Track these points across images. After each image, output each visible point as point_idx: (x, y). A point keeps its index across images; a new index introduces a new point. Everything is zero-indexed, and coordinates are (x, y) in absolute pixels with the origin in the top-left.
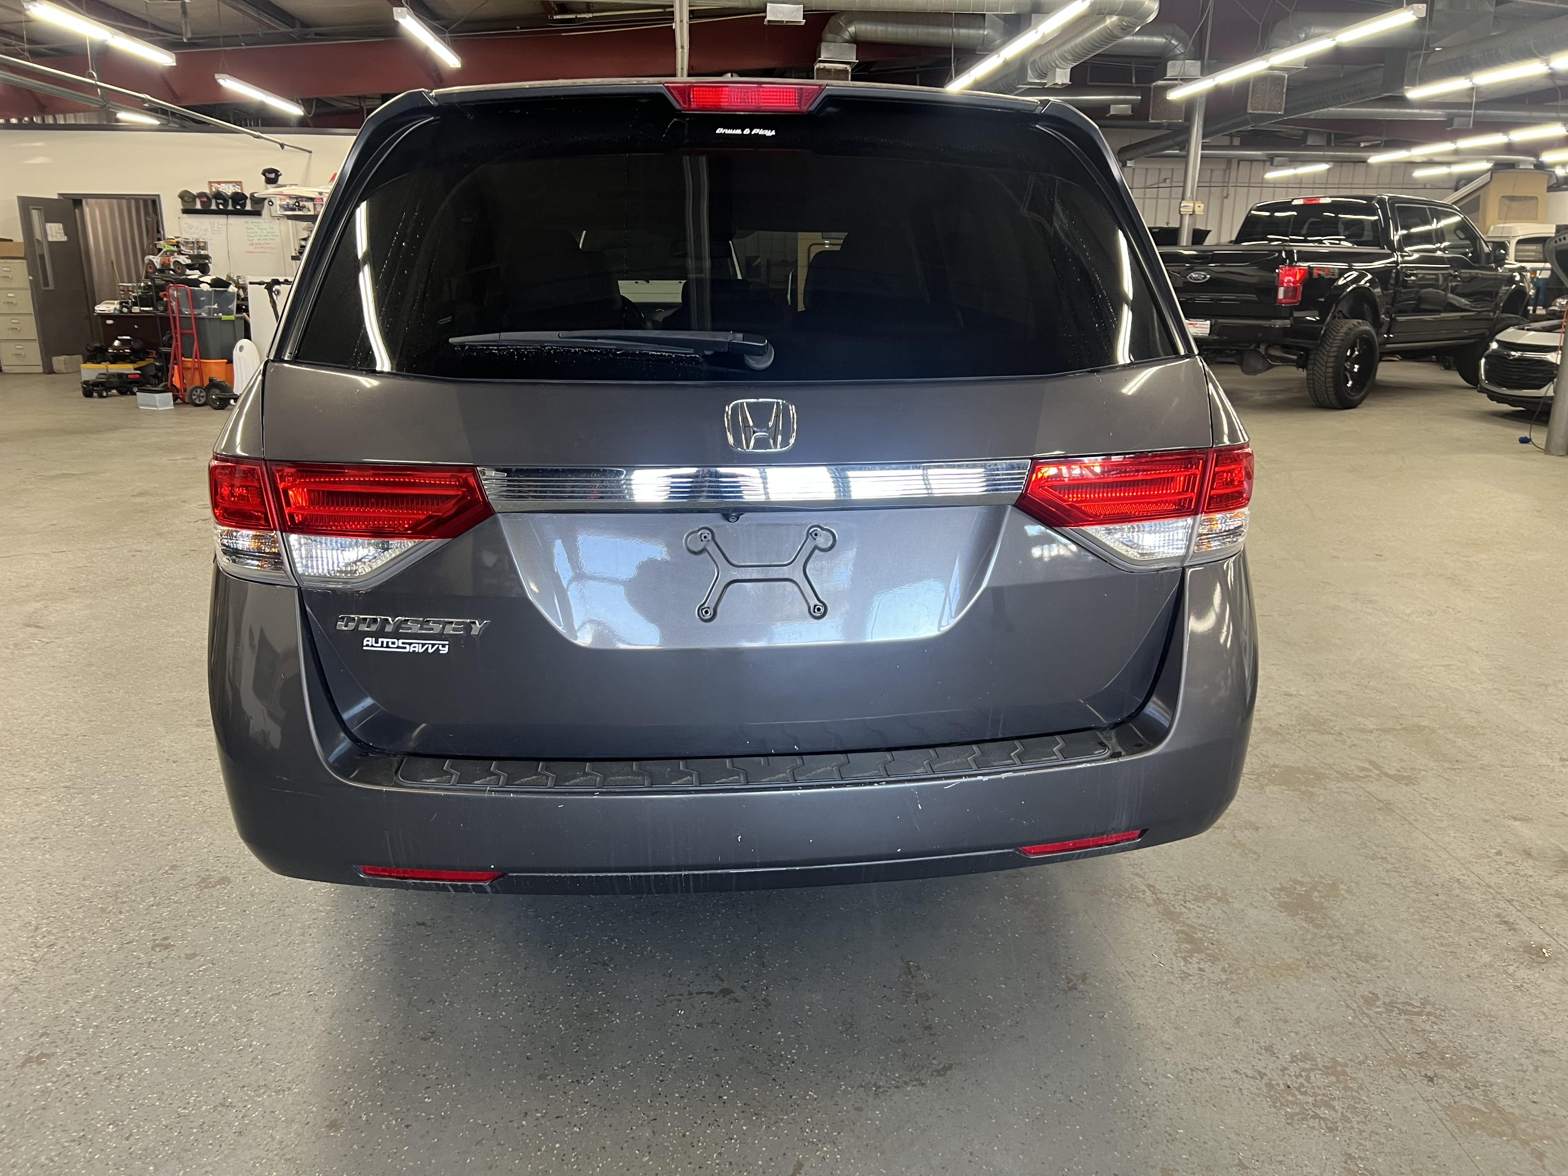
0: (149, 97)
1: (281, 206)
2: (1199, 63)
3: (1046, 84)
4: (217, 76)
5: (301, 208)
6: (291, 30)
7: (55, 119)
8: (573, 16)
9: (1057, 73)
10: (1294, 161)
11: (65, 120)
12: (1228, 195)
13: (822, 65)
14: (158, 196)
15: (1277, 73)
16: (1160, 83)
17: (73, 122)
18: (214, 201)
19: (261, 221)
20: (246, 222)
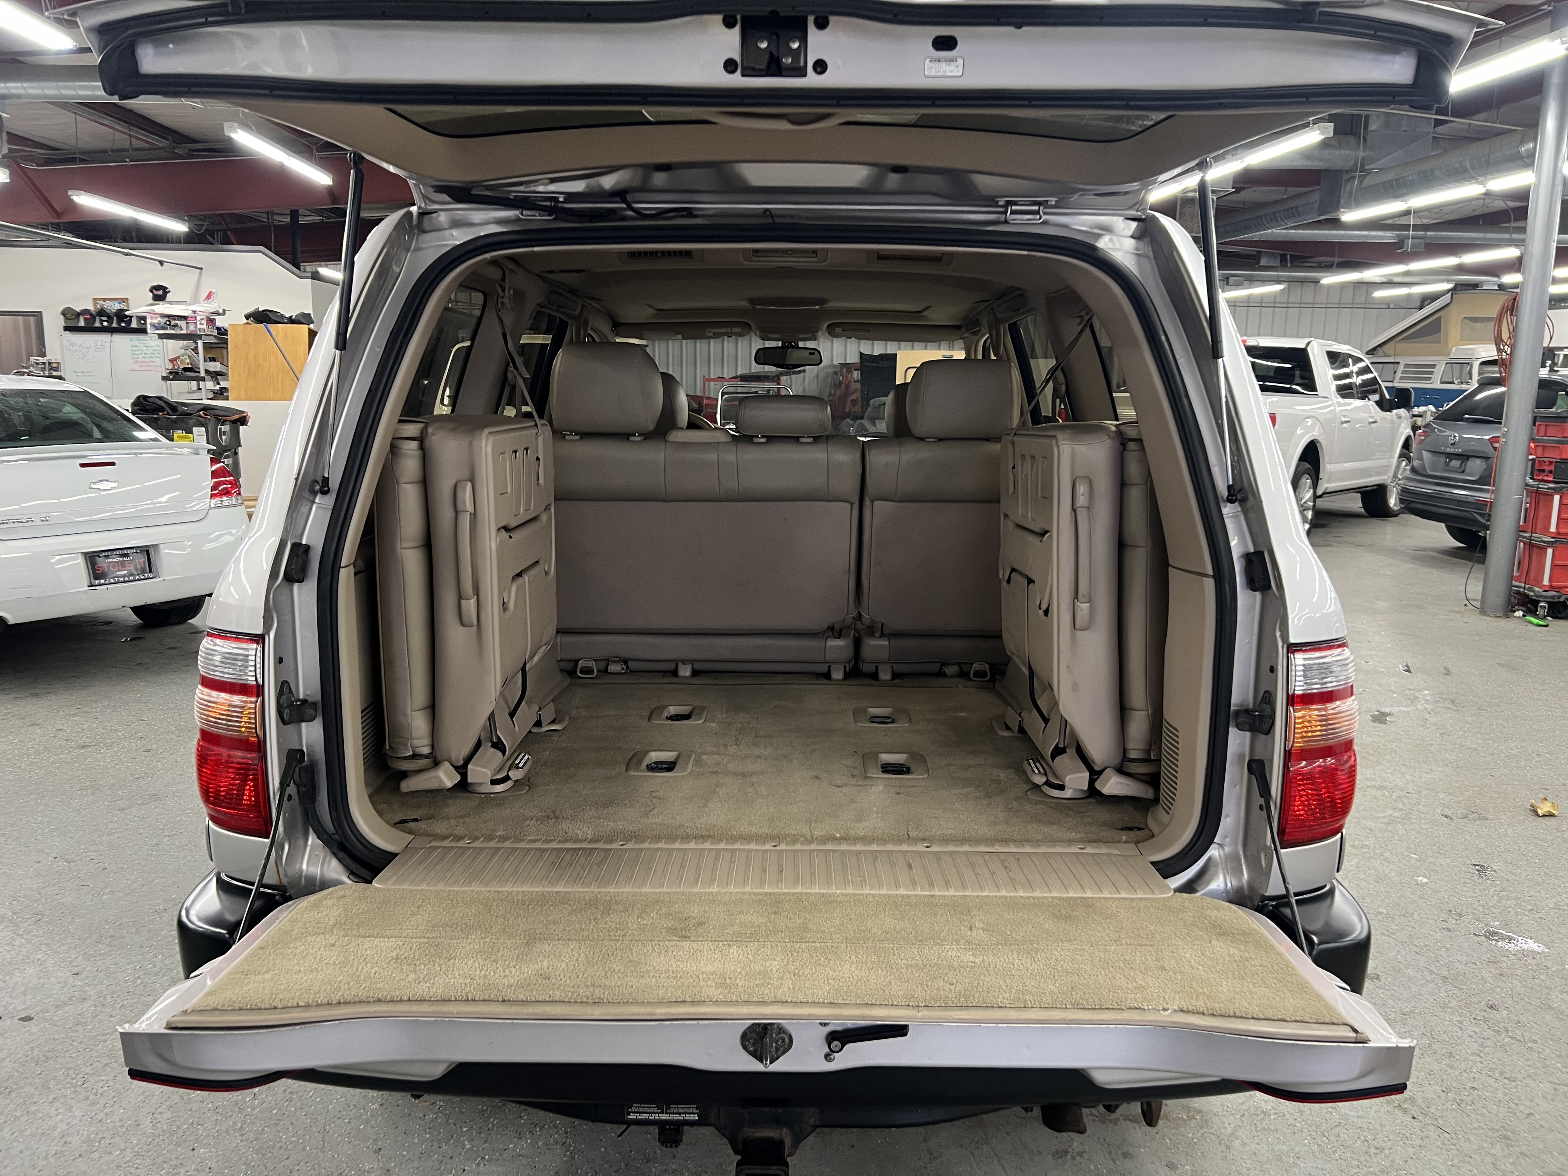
1: (153, 325)
4: (70, 193)
5: (173, 327)
6: (172, 144)
10: (1251, 281)
14: (40, 312)
20: (131, 340)
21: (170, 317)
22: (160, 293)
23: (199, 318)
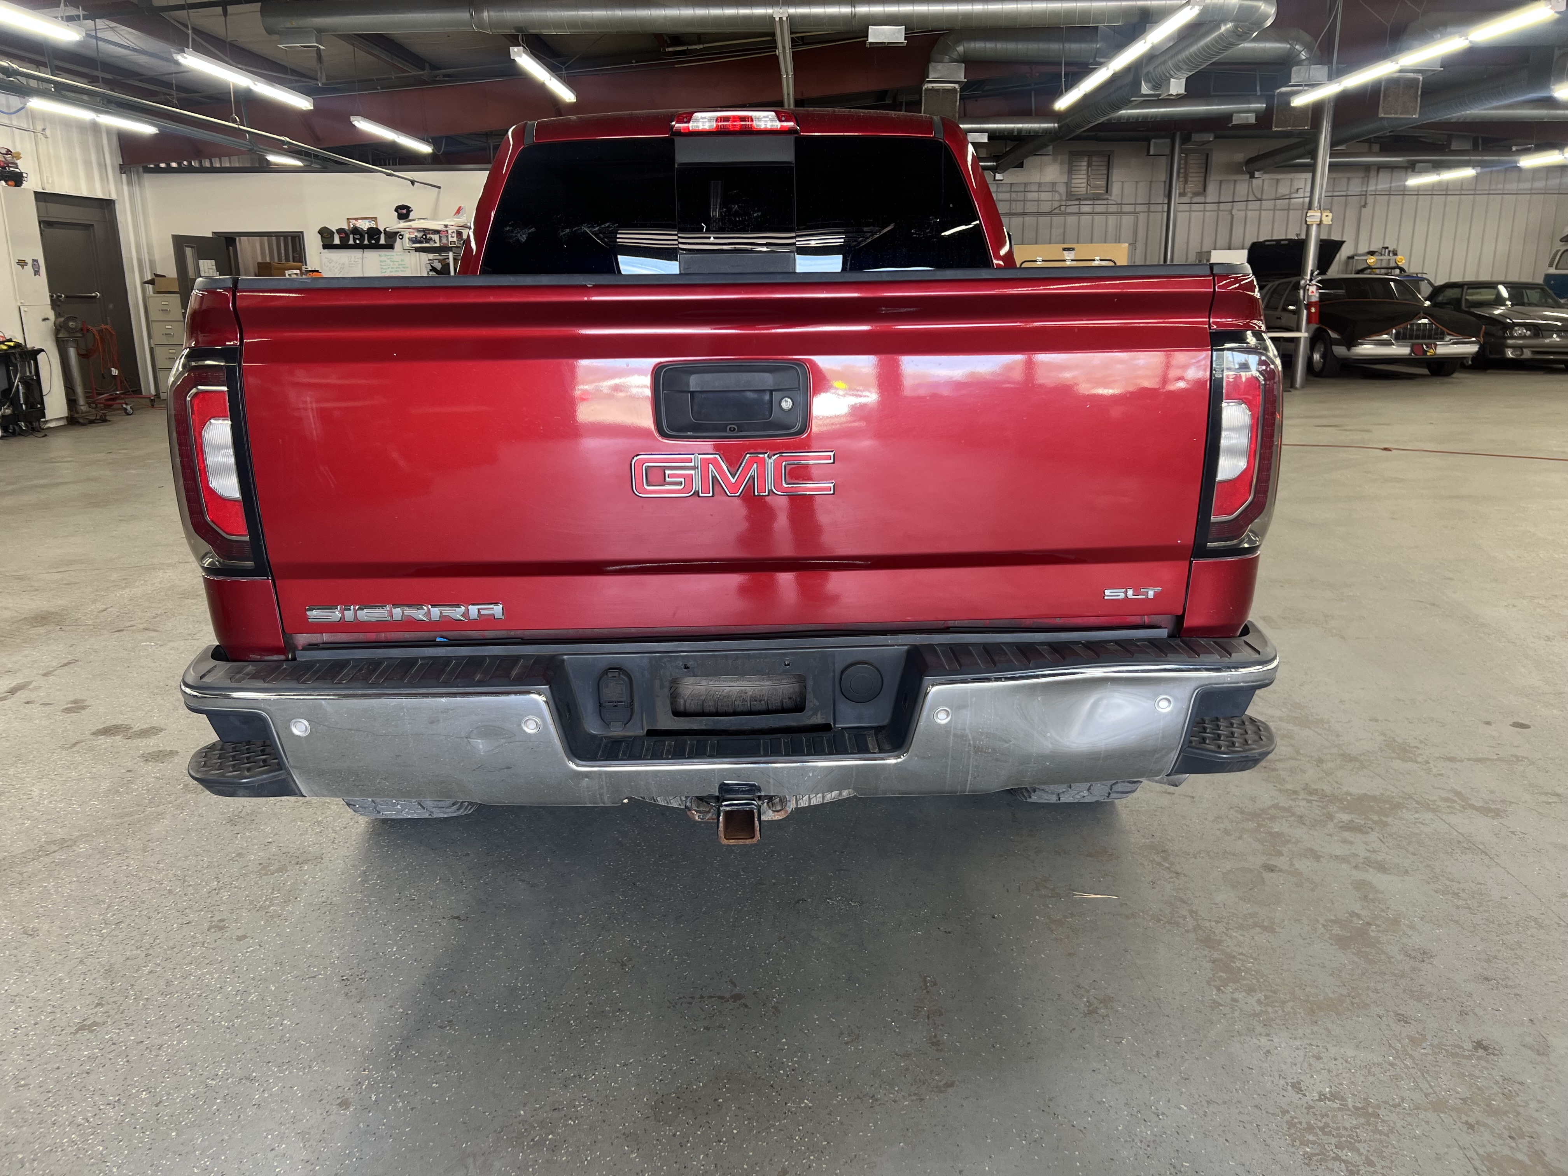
0: (288, 139)
1: (410, 239)
2: (1326, 68)
3: (1160, 95)
4: (352, 118)
5: (428, 240)
6: (422, 73)
7: (211, 163)
8: (684, 48)
9: (1171, 84)
10: (1438, 166)
11: (221, 164)
12: (1366, 204)
13: (930, 86)
14: (302, 233)
15: (1411, 75)
16: (1284, 89)
17: (228, 165)
18: (351, 236)
19: (393, 254)
20: (380, 255)
21: (426, 231)
22: (404, 212)
23: (450, 232)
